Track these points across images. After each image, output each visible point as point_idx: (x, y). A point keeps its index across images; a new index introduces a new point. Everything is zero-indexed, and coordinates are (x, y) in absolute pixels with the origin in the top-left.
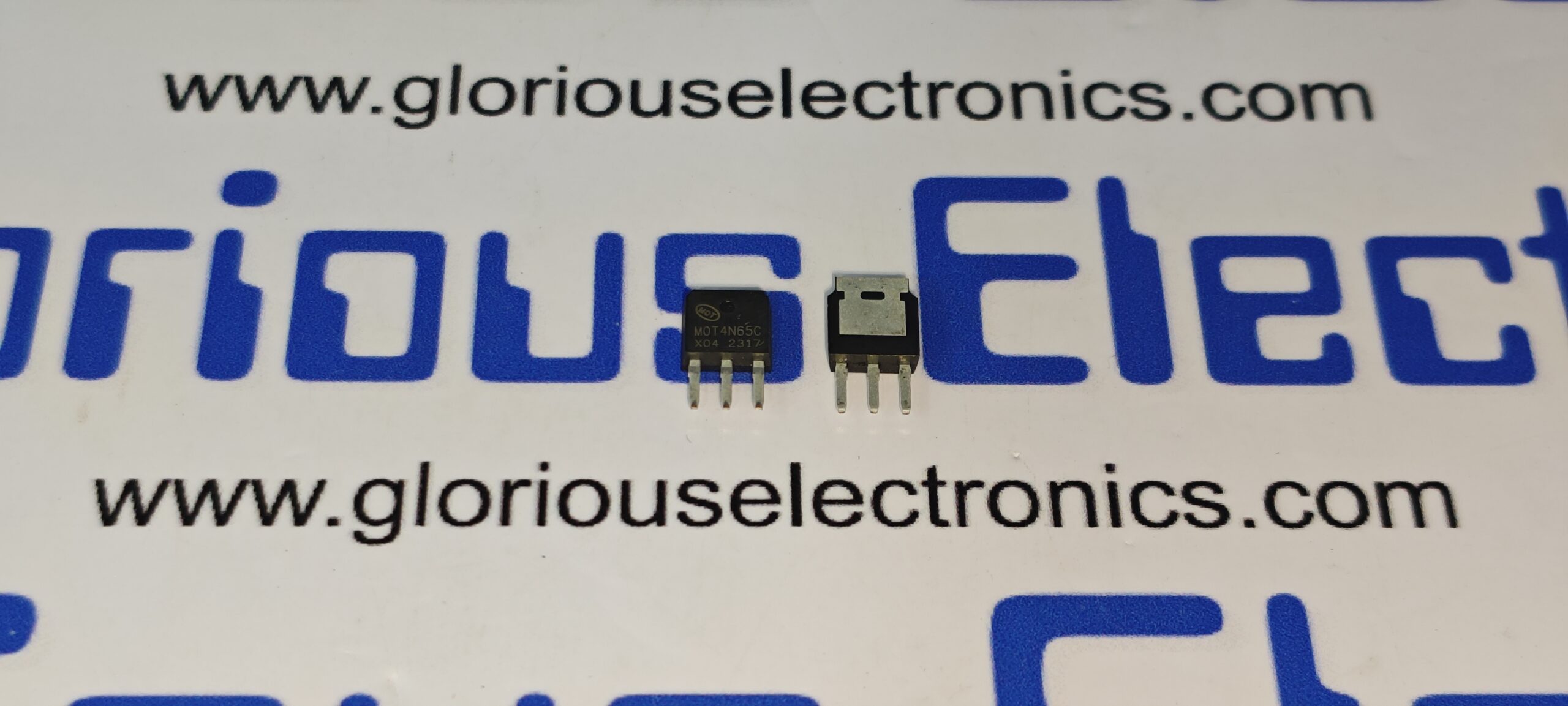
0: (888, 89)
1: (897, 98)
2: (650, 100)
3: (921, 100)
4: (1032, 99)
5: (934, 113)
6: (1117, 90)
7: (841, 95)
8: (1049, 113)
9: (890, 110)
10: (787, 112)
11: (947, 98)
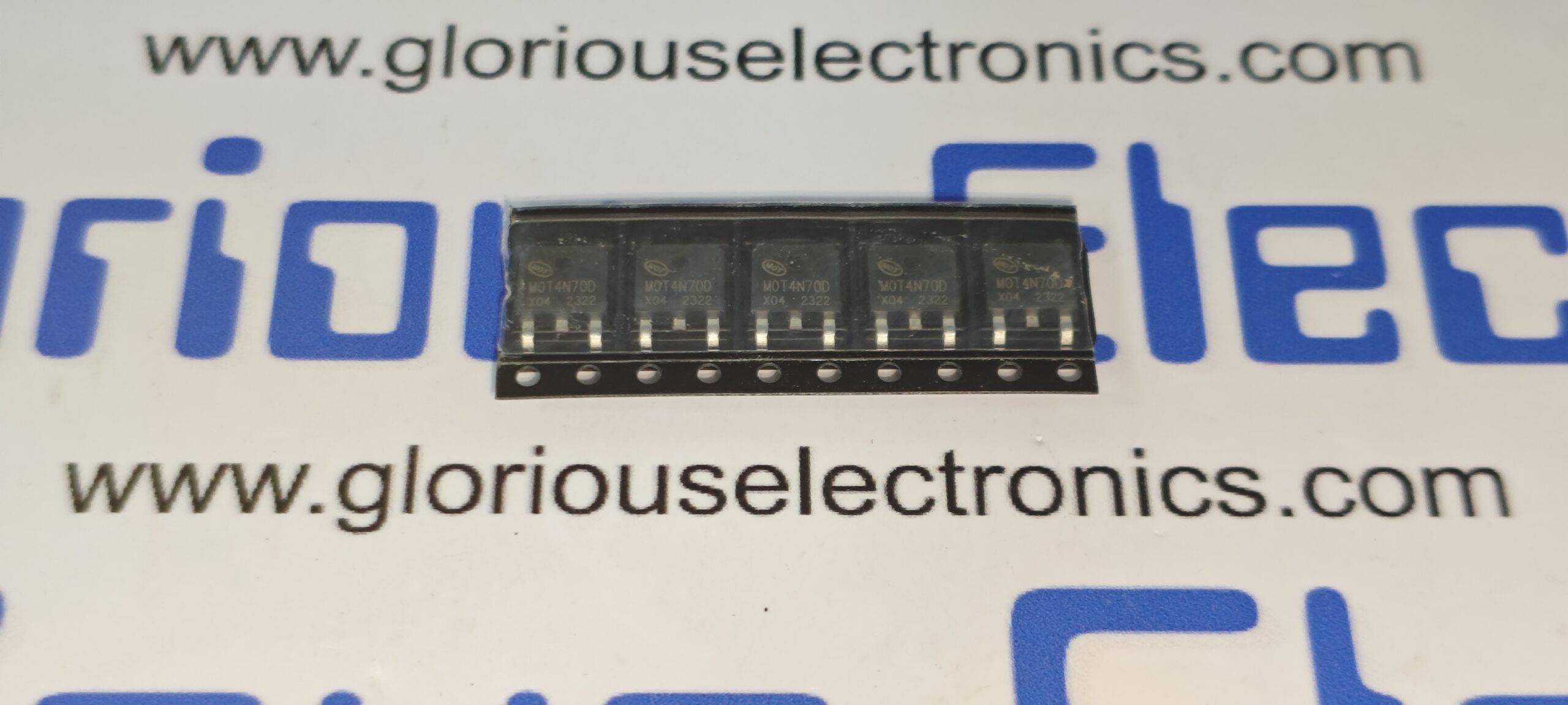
0: (906, 49)
1: (916, 58)
2: (655, 61)
3: (940, 60)
4: (1058, 60)
5: (954, 73)
6: (1149, 50)
7: (856, 56)
8: (1076, 73)
9: (908, 72)
10: (799, 73)
11: (968, 59)
